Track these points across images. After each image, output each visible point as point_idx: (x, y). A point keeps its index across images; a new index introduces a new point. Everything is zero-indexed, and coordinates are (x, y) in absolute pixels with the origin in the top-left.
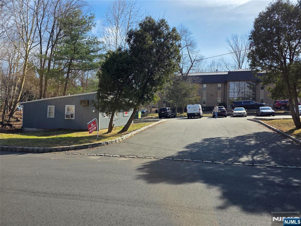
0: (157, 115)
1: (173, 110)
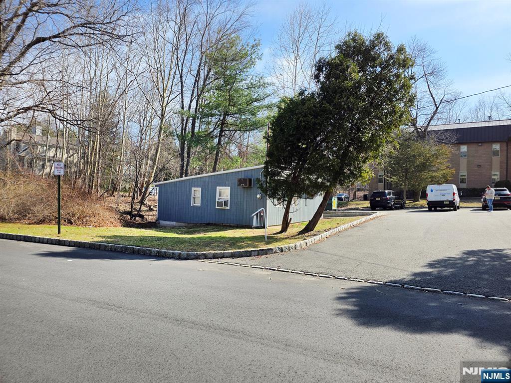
0: (367, 204)
1: (399, 195)
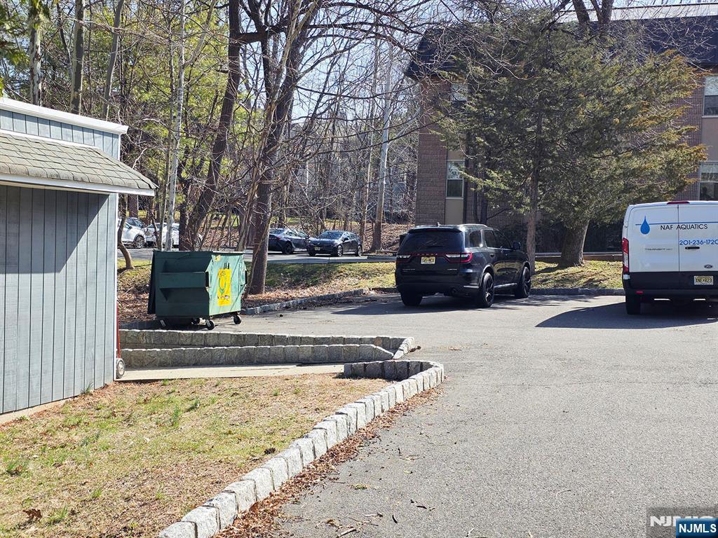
1: (510, 241)
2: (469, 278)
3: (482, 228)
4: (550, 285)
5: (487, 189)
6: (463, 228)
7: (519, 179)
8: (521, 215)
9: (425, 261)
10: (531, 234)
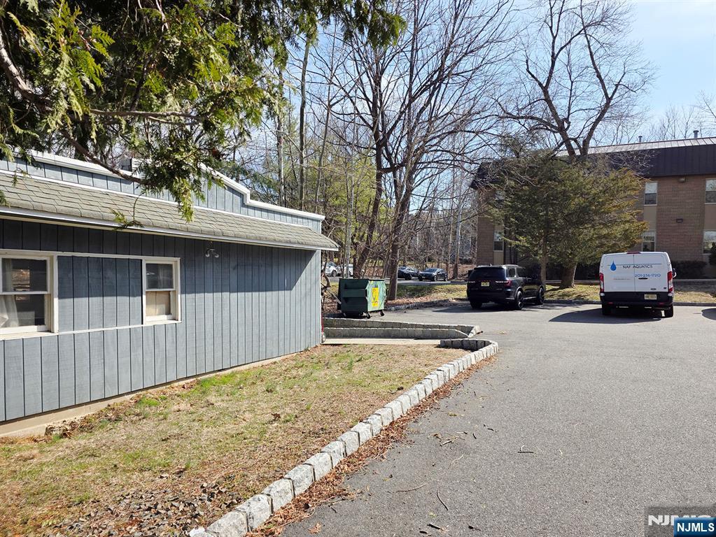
2: (509, 294)
3: (515, 267)
4: (555, 298)
5: (517, 246)
6: (505, 267)
7: (536, 241)
8: (538, 260)
9: (483, 284)
10: (543, 270)
